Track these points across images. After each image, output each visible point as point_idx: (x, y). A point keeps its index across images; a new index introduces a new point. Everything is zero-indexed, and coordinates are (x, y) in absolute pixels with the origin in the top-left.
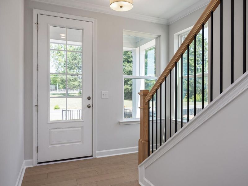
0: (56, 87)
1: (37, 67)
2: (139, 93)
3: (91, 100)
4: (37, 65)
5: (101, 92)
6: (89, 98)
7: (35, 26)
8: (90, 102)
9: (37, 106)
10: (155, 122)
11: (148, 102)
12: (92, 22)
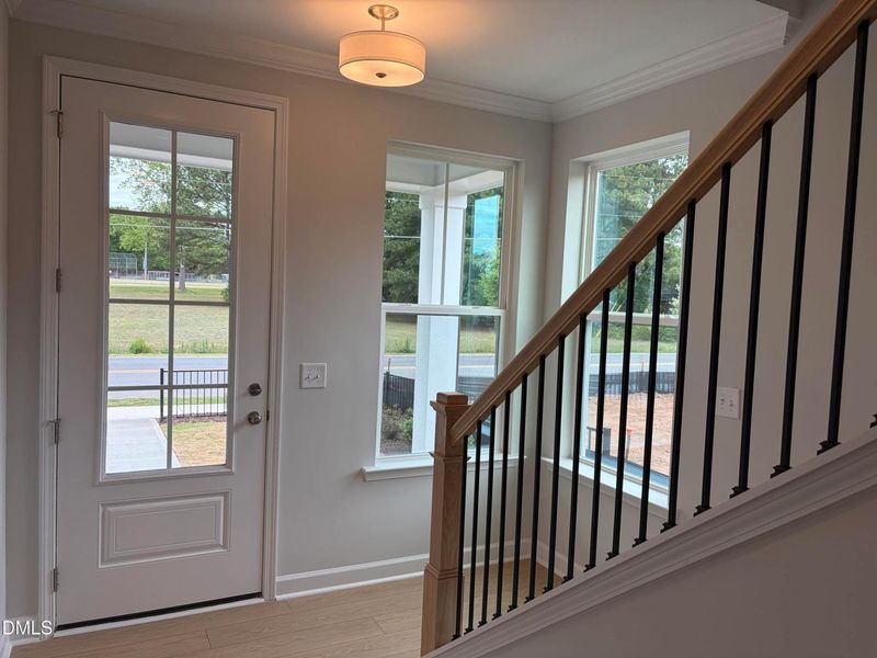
0: (140, 263)
1: (58, 280)
2: (432, 403)
3: (262, 395)
4: (58, 271)
5: (301, 366)
6: (254, 390)
7: (49, 123)
8: (257, 404)
9: (57, 424)
10: (484, 469)
11: (462, 441)
12: (274, 110)
